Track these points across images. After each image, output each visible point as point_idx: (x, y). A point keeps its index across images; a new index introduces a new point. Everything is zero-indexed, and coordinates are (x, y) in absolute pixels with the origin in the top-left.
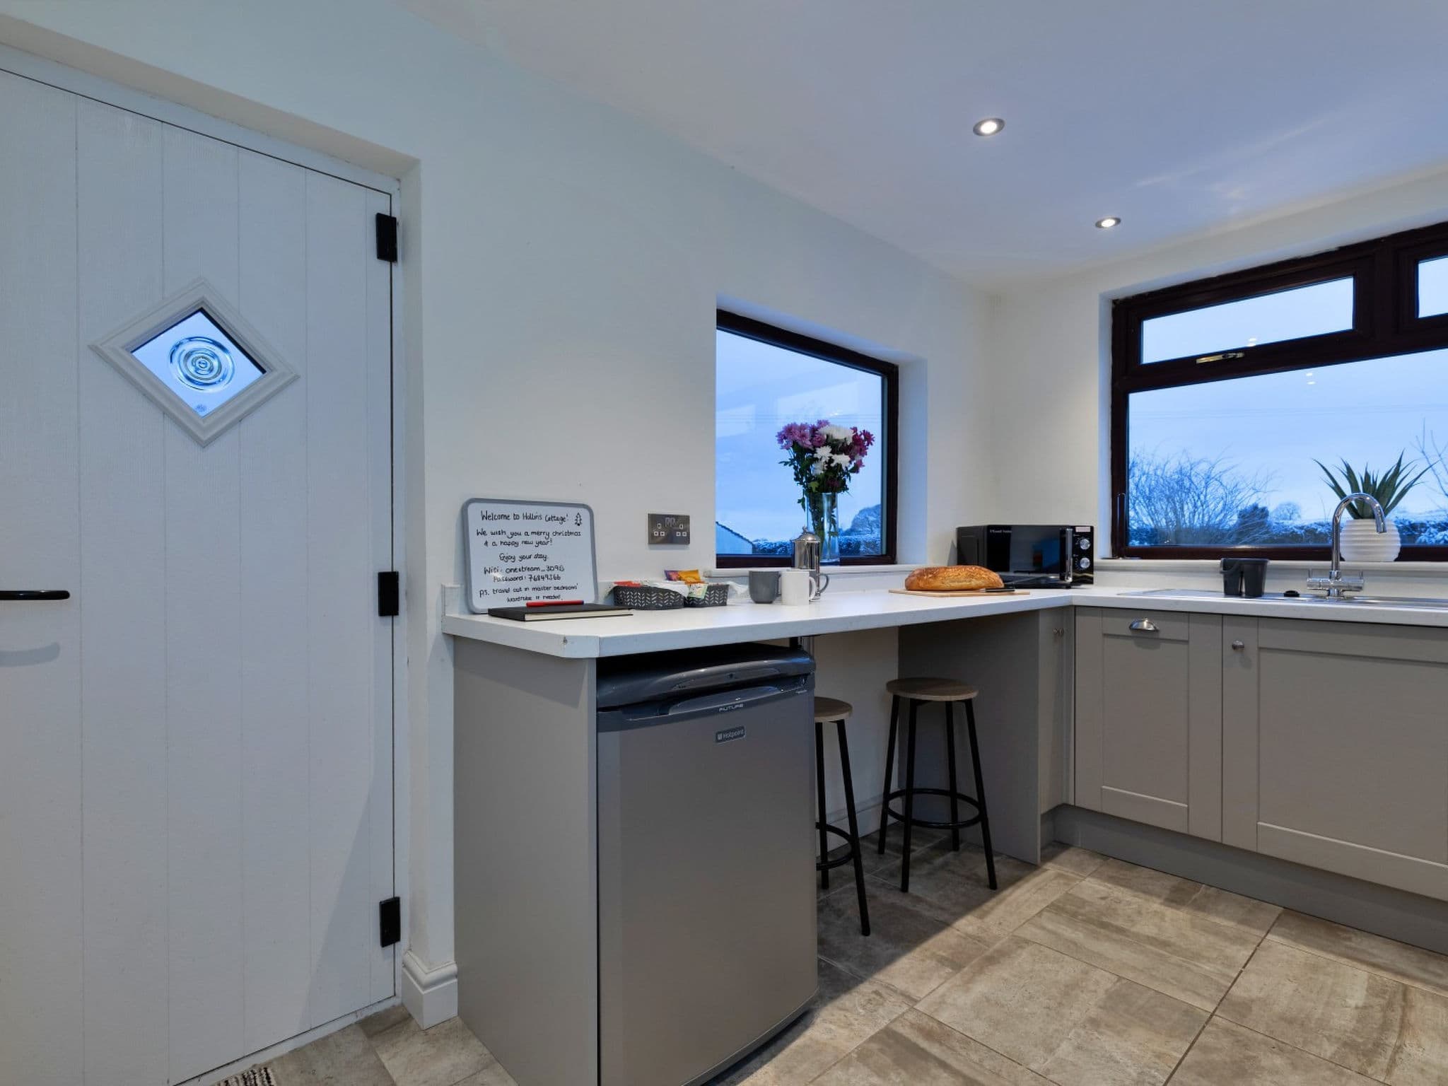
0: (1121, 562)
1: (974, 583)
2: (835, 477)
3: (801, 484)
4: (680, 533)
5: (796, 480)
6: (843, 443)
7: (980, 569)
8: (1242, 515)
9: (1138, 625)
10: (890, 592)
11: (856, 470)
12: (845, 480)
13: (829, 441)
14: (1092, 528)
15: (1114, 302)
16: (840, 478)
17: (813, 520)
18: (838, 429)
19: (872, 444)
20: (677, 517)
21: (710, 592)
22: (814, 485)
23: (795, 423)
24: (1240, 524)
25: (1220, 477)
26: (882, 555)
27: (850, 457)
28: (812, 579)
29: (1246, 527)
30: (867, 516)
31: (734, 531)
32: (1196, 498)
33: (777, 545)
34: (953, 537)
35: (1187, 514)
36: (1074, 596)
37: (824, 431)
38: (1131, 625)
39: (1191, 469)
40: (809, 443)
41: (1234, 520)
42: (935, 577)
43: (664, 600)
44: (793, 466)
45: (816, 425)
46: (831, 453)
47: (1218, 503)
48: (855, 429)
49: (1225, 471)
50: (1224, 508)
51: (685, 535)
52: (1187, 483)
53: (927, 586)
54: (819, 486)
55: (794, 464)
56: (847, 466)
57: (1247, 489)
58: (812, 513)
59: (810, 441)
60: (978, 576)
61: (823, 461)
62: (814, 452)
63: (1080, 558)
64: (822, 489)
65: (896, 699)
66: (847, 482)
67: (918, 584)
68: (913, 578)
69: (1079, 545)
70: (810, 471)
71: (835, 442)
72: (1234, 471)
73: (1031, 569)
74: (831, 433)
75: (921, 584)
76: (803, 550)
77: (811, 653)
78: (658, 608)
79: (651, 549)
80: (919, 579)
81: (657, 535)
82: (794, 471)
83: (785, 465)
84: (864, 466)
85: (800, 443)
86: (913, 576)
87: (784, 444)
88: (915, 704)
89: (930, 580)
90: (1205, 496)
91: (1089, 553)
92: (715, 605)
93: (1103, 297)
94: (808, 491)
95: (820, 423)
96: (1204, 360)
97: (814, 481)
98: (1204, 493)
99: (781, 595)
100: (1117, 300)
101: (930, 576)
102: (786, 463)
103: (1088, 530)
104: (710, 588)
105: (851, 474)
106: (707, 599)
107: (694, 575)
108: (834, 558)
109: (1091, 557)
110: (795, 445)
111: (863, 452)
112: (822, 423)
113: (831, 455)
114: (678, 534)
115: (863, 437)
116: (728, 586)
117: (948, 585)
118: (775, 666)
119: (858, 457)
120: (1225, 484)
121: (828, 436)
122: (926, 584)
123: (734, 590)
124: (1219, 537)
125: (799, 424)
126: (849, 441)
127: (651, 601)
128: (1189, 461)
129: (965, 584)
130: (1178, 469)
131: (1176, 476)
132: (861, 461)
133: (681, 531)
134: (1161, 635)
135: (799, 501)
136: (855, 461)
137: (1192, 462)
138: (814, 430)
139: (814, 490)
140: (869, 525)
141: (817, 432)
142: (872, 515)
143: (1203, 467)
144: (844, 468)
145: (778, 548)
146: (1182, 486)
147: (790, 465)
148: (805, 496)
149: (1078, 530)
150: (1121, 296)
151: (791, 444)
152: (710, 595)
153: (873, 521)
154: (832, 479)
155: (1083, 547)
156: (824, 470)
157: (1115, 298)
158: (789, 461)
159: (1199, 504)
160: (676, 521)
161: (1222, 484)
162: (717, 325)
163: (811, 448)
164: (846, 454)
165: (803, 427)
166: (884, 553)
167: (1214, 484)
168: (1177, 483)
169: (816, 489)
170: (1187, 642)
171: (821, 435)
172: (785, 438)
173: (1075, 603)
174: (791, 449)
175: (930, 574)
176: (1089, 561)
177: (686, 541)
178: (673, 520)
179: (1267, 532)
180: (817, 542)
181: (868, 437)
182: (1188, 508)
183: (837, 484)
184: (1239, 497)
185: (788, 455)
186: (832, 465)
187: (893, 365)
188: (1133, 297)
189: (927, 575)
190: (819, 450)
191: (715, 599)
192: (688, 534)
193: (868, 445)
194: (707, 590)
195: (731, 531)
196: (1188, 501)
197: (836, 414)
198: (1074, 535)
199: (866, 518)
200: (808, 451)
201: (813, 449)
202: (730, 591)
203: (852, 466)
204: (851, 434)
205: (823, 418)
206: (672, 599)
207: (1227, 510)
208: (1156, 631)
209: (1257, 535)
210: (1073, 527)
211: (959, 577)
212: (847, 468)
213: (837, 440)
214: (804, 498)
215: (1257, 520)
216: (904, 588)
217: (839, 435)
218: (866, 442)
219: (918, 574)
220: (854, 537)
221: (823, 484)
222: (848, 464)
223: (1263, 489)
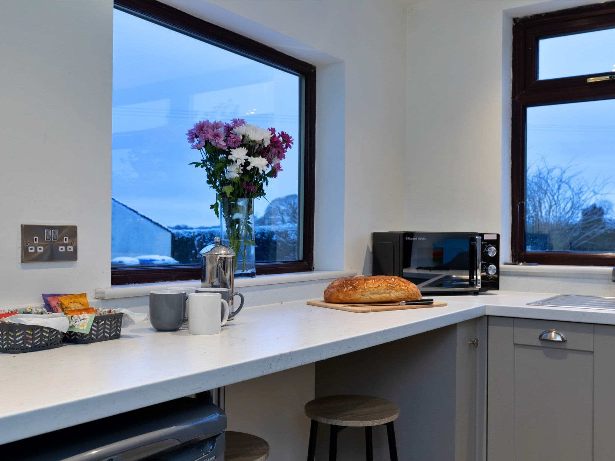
0: (521, 267)
1: (393, 295)
2: (251, 181)
3: (214, 187)
4: (64, 247)
5: (209, 182)
6: (260, 145)
7: (399, 280)
8: (585, 213)
9: (547, 336)
10: (309, 304)
11: (273, 174)
12: (262, 184)
13: (245, 142)
14: (498, 236)
15: (515, 20)
16: (256, 182)
17: (227, 227)
18: (255, 130)
19: (291, 147)
20: (61, 228)
21: (98, 323)
22: (228, 189)
23: (208, 121)
24: (583, 220)
25: (569, 181)
26: (299, 261)
27: (268, 160)
28: (225, 301)
29: (588, 223)
30: (279, 205)
31: (153, 220)
32: (551, 198)
33: (196, 234)
34: (368, 243)
35: (544, 212)
36: (487, 306)
37: (240, 130)
38: (541, 336)
39: (548, 173)
40: (224, 144)
41: (579, 217)
42: (355, 289)
43: (33, 339)
44: (205, 168)
45: (231, 123)
46: (247, 155)
47: (567, 203)
48: (273, 130)
49: (572, 177)
50: (571, 208)
51: (70, 249)
52: (544, 187)
53: (348, 299)
54: (234, 191)
55: (206, 166)
56: (264, 169)
57: (588, 192)
58: (226, 220)
59: (224, 141)
60: (398, 287)
61: (239, 163)
62: (229, 153)
63: (488, 265)
64: (237, 195)
65: (314, 425)
66: (264, 187)
67: (338, 296)
68: (332, 290)
69: (487, 252)
70: (224, 174)
71: (251, 144)
72: (579, 176)
73: (431, 265)
74: (247, 134)
75: (341, 297)
76: (215, 264)
77: (222, 408)
78: (24, 350)
79: (23, 268)
80: (338, 291)
81: (33, 251)
82: (206, 173)
83: (196, 166)
84: (282, 170)
85: (213, 143)
86: (333, 287)
87: (195, 144)
88: (335, 429)
89: (351, 292)
90: (558, 197)
91: (496, 260)
92: (104, 339)
93: (506, 13)
94: (222, 195)
95: (235, 121)
96: (591, 80)
97: (229, 184)
98: (557, 194)
99: (187, 320)
100: (518, 18)
101: (350, 288)
102: (197, 165)
103: (494, 237)
104: (97, 320)
105: (268, 178)
106: (93, 332)
107: (82, 300)
108: (250, 269)
109: (497, 263)
110: (208, 144)
111: (281, 155)
112: (237, 122)
113: (247, 157)
114: (62, 249)
115: (281, 139)
116: (121, 314)
117: (368, 297)
118: (173, 436)
119: (276, 161)
120: (572, 186)
121: (244, 136)
122: (346, 296)
123: (129, 318)
124: (568, 231)
125: (212, 122)
126: (267, 143)
127: (15, 341)
128: (546, 166)
129: (385, 296)
130: (538, 174)
131: (536, 180)
132: (279, 164)
133: (66, 245)
134: (569, 346)
135: (212, 207)
136: (273, 165)
137: (550, 168)
138: (228, 129)
139: (228, 195)
140: (281, 213)
141: (231, 132)
142: (283, 205)
143: (556, 173)
144: (261, 172)
145: (197, 236)
146: (540, 187)
147: (202, 167)
148: (218, 201)
149: (486, 237)
150: (521, 15)
151: (203, 143)
152: (97, 327)
153: (284, 210)
154: (248, 184)
155: (490, 255)
156: (239, 174)
157: (515, 16)
158: (201, 162)
159: (553, 203)
160: (59, 233)
161: (570, 187)
162: (114, 3)
163: (225, 148)
164: (263, 157)
165: (216, 126)
166: (301, 258)
167: (564, 186)
168: (536, 184)
169: (231, 194)
170: (593, 352)
171: (236, 135)
172: (197, 137)
173: (488, 313)
174: (204, 149)
175: (350, 286)
176: (495, 268)
177: (73, 257)
178: (54, 232)
179: (602, 228)
180: (231, 256)
181: (287, 139)
182: (545, 206)
183: (254, 188)
184: (583, 198)
185: (200, 155)
186: (249, 168)
187: (310, 66)
188: (531, 16)
189: (347, 288)
190: (233, 151)
191: (104, 332)
192: (75, 249)
193: (286, 147)
194: (94, 322)
195: (151, 221)
196: (546, 201)
197: (252, 113)
198: (483, 243)
199: (277, 207)
200: (223, 152)
201: (227, 150)
202: (124, 320)
203: (269, 169)
204: (268, 136)
205: (237, 117)
206: (45, 337)
207: (574, 209)
208: (564, 341)
209: (596, 230)
210: (482, 235)
211: (379, 288)
212: (264, 172)
213: (254, 141)
214: (217, 204)
215: (596, 217)
216: (323, 299)
217: (255, 136)
218: (284, 145)
219: (338, 286)
220: (267, 228)
221: (238, 188)
222: (265, 168)
223: (601, 192)
